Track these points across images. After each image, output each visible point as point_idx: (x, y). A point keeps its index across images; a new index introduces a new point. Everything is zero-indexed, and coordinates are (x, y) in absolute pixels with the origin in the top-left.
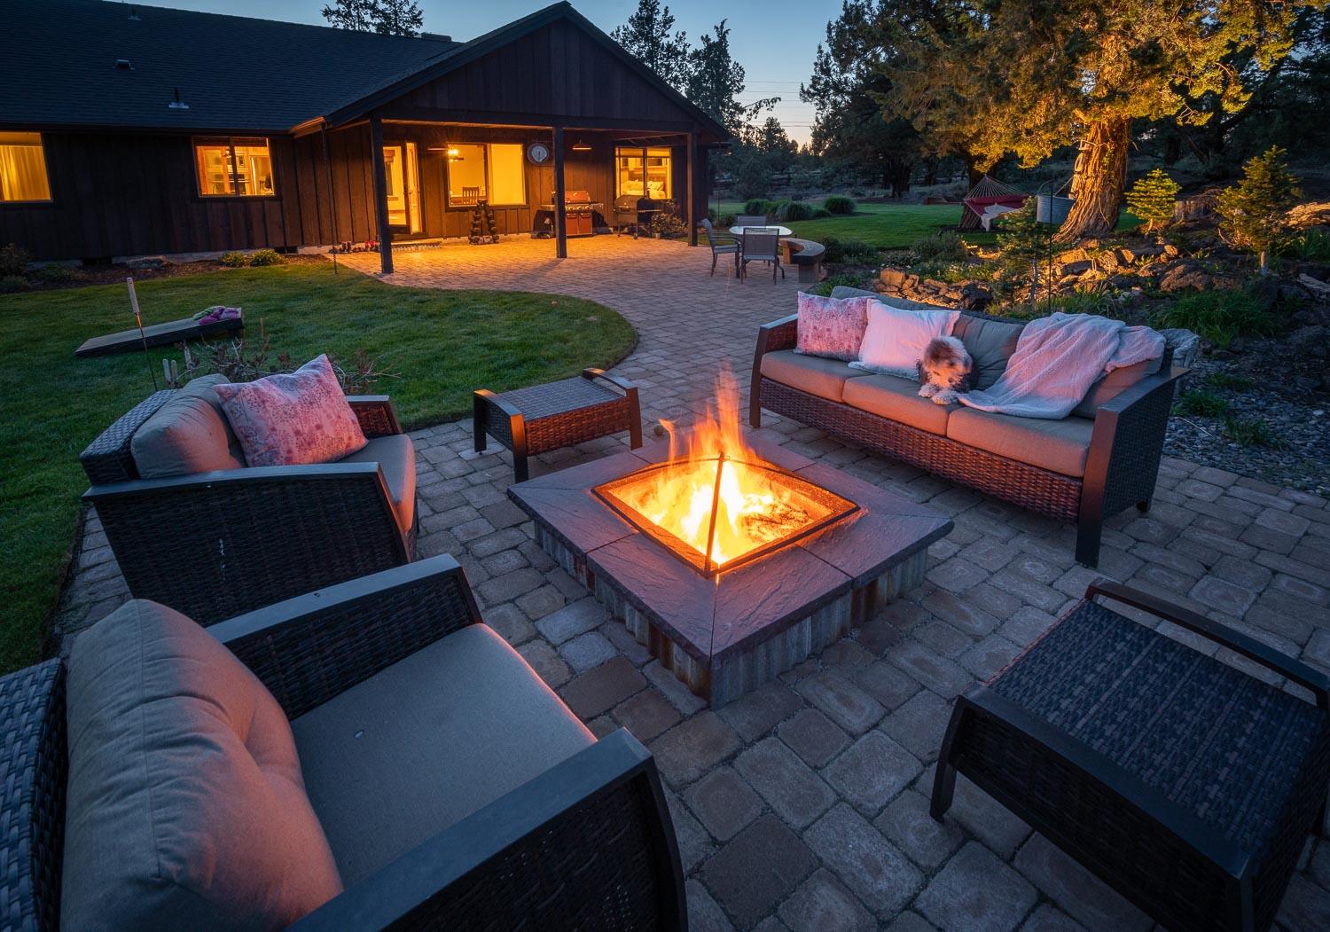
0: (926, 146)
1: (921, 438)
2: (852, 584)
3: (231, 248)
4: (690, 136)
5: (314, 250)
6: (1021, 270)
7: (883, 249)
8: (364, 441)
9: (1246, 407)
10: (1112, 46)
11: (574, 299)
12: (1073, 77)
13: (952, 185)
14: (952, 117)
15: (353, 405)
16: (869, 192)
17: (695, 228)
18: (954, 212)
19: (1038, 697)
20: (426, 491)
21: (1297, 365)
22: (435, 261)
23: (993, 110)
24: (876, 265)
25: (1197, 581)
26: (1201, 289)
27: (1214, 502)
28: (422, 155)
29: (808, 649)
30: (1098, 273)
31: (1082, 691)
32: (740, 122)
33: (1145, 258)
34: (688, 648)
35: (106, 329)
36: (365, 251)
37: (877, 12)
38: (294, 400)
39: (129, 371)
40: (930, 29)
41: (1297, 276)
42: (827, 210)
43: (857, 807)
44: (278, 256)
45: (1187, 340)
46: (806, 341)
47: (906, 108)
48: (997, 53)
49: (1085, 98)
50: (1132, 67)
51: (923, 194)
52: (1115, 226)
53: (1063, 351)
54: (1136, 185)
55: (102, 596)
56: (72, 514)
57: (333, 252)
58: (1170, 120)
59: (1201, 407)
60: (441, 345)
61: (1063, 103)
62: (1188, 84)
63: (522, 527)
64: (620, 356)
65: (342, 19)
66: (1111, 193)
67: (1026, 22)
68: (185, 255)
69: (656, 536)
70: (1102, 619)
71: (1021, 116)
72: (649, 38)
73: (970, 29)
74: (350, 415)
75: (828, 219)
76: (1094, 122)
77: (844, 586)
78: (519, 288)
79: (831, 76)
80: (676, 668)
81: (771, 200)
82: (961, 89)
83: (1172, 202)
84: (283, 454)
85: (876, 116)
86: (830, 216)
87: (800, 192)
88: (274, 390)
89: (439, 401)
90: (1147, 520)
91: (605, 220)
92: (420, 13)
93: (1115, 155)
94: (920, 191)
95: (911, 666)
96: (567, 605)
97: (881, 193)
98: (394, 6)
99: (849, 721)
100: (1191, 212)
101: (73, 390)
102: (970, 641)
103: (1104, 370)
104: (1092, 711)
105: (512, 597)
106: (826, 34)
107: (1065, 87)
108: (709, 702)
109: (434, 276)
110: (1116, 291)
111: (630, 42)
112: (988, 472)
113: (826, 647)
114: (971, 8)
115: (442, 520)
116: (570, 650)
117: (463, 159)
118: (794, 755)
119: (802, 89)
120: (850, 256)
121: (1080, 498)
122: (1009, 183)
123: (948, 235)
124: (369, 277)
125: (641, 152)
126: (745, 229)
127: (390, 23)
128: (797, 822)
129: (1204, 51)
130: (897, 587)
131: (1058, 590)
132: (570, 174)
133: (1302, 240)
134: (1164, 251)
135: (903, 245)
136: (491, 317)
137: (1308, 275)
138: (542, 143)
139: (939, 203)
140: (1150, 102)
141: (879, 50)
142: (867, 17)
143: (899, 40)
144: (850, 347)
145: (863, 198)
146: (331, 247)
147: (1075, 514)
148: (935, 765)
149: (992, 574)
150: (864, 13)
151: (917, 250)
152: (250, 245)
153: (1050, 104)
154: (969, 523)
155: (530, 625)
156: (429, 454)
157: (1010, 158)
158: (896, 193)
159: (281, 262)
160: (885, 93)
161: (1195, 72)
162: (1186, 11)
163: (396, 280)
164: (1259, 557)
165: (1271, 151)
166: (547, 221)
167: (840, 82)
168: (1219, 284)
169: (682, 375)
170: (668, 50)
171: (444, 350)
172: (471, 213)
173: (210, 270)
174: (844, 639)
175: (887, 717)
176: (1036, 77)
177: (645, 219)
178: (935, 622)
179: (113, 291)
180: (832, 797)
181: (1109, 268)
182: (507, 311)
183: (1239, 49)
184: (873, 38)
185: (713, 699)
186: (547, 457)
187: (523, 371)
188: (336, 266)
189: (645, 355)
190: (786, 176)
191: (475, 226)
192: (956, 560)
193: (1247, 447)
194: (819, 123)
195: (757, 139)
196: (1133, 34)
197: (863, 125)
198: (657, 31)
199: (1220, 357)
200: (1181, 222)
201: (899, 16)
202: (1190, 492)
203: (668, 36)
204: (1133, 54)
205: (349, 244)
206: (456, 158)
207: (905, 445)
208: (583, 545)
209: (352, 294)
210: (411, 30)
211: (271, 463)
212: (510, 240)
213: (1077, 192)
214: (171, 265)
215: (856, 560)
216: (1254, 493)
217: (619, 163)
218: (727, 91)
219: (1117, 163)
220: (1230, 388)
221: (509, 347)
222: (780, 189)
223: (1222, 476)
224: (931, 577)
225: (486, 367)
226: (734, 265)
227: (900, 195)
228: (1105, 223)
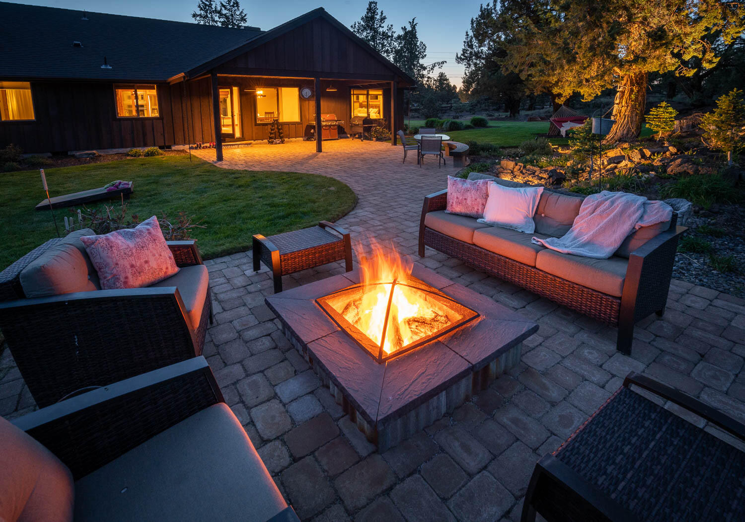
0: (528, 88)
1: (520, 268)
2: (472, 369)
3: (134, 146)
4: (392, 82)
5: (181, 147)
6: (583, 161)
7: (503, 148)
8: (177, 269)
9: (722, 247)
10: (636, 30)
11: (323, 177)
12: (613, 48)
13: (544, 110)
14: (542, 72)
16: (496, 114)
17: (395, 135)
18: (545, 125)
19: (591, 463)
22: (248, 154)
23: (566, 67)
24: (499, 157)
25: (696, 365)
26: (692, 173)
27: (704, 310)
28: (242, 94)
29: (443, 410)
30: (629, 163)
31: (622, 459)
32: (423, 75)
33: (657, 154)
36: (209, 148)
37: (500, 13)
40: (530, 21)
42: (472, 125)
44: (160, 151)
45: (685, 206)
46: (452, 205)
47: (516, 67)
48: (568, 35)
49: (620, 61)
50: (648, 42)
51: (527, 115)
52: (638, 135)
53: (608, 215)
54: (651, 111)
57: (191, 148)
58: (671, 73)
59: (694, 247)
60: (244, 204)
61: (607, 64)
62: (682, 52)
63: (275, 321)
64: (346, 212)
65: (202, 19)
66: (636, 115)
67: (585, 17)
68: (108, 150)
70: (635, 402)
71: (583, 71)
72: (372, 28)
73: (553, 21)
75: (472, 130)
76: (626, 74)
77: (467, 370)
78: (293, 170)
79: (473, 49)
80: (358, 423)
81: (440, 119)
82: (547, 55)
83: (673, 121)
84: (122, 280)
85: (499, 71)
86: (473, 128)
87: (457, 114)
88: (119, 239)
89: (237, 239)
90: (662, 321)
91: (345, 130)
92: (245, 15)
93: (639, 94)
94: (526, 114)
95: (510, 423)
96: (296, 375)
97: (503, 115)
98: (231, 11)
99: (468, 464)
100: (684, 127)
101: (30, 230)
102: (549, 405)
103: (634, 228)
104: (629, 476)
105: (262, 369)
106: (470, 25)
107: (608, 55)
108: (378, 447)
109: (246, 162)
110: (640, 174)
111: (362, 31)
112: (561, 291)
113: (455, 409)
114: (553, 10)
115: (227, 315)
116: (294, 407)
117: (265, 96)
118: (430, 489)
119: (457, 56)
120: (484, 151)
121: (620, 310)
122: (576, 109)
123: (541, 139)
124: (209, 163)
125: (365, 92)
126: (422, 137)
127: (229, 21)
129: (691, 33)
130: (503, 368)
131: (606, 370)
132: (324, 104)
134: (668, 150)
135: (514, 145)
136: (274, 187)
138: (308, 87)
139: (537, 121)
140: (660, 63)
141: (500, 34)
142: (493, 15)
143: (511, 28)
144: (478, 209)
145: (494, 117)
146: (190, 146)
147: (617, 321)
148: (523, 499)
149: (563, 358)
150: (492, 13)
151: (523, 148)
152: (145, 145)
153: (600, 64)
154: (549, 323)
155: (271, 389)
157: (576, 96)
158: (512, 115)
159: (161, 154)
160: (504, 58)
161: (686, 45)
162: (679, 10)
163: (224, 165)
164: (735, 348)
165: (733, 91)
166: (312, 131)
167: (478, 52)
168: (703, 171)
169: (381, 223)
170: (383, 35)
171: (244, 207)
172: (269, 127)
173: (121, 159)
174: (467, 403)
175: (493, 461)
176: (592, 49)
177: (367, 130)
178: (526, 392)
179: (65, 171)
181: (636, 160)
182: (284, 184)
183: (712, 32)
184: (497, 27)
185: (380, 445)
187: (288, 220)
188: (190, 157)
189: (361, 211)
190: (449, 105)
191: (271, 134)
192: (541, 347)
193: (724, 273)
194: (467, 75)
195: (434, 84)
196: (648, 24)
197: (492, 76)
198: (377, 24)
199: (704, 216)
200: (678, 133)
201: (513, 15)
202: (688, 303)
203: (383, 27)
204: (649, 35)
205: (200, 144)
206: (261, 95)
207: (510, 272)
208: (305, 339)
209: (198, 173)
210: (240, 25)
212: (291, 141)
213: (616, 115)
214: (100, 156)
216: (730, 304)
217: (354, 98)
218: (416, 58)
219: (640, 98)
220: (711, 235)
221: (282, 206)
222: (446, 112)
223: (710, 293)
224: (524, 360)
225: (266, 218)
226: (417, 157)
227: (514, 116)
228: (633, 133)
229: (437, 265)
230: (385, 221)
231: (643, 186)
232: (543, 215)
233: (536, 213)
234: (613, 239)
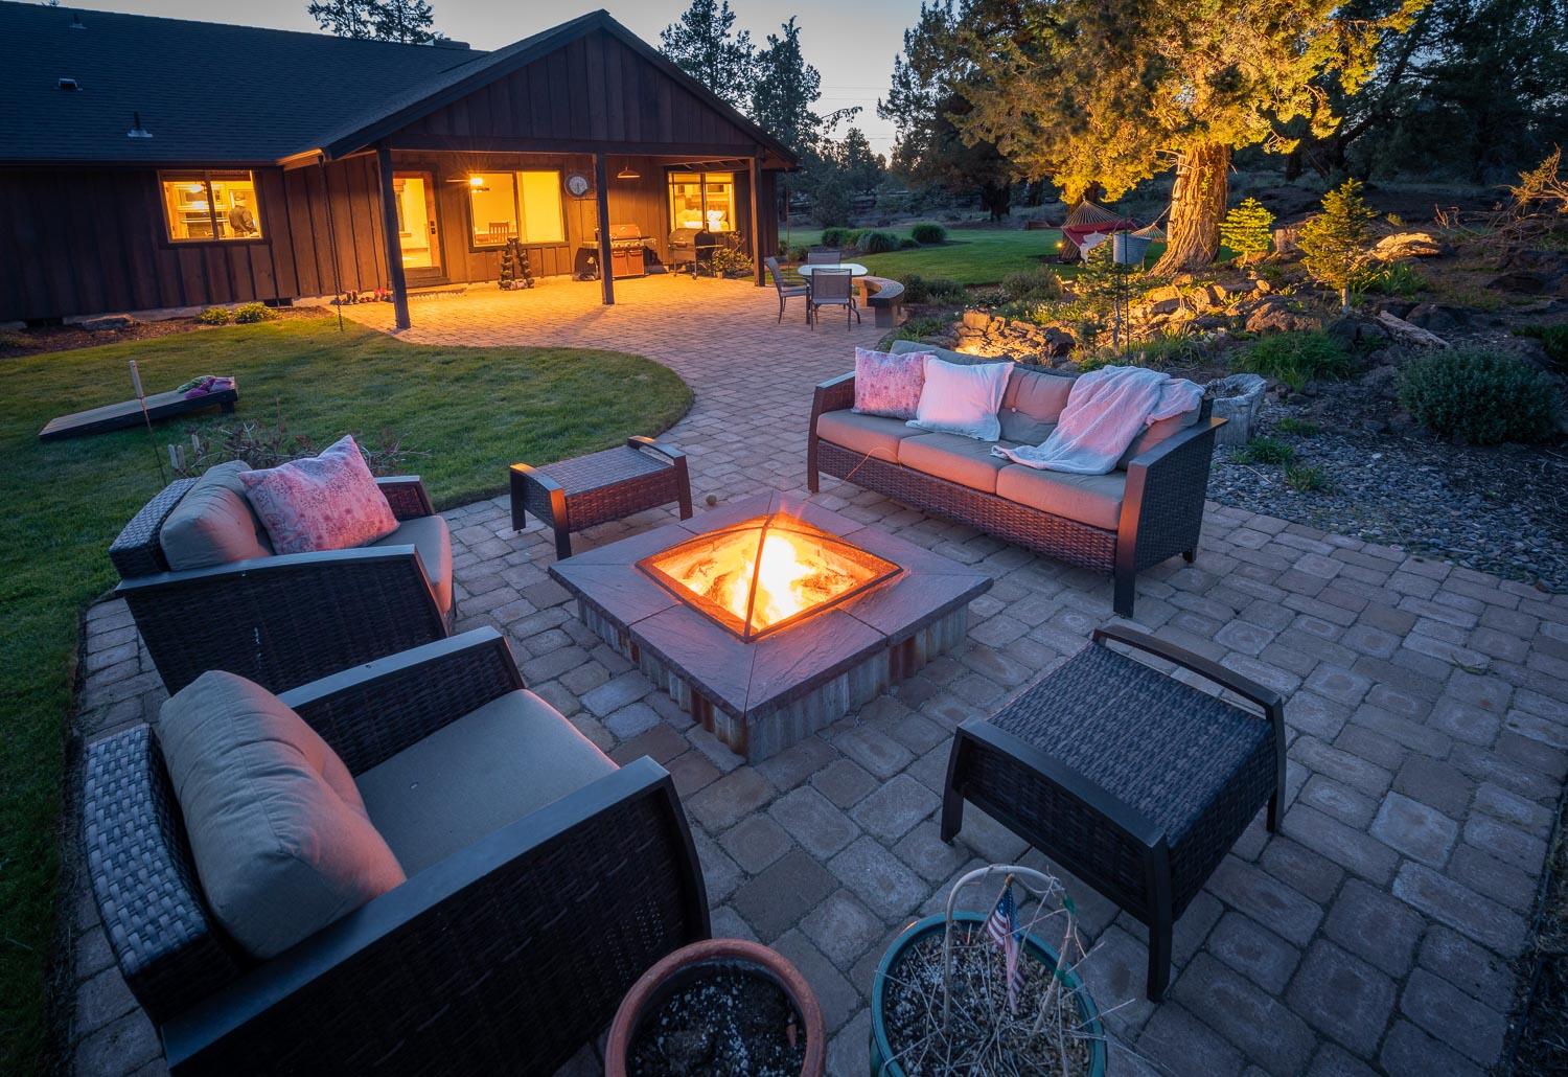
0: (1015, 171)
2: (886, 642)
3: (210, 302)
4: (752, 160)
5: (312, 302)
6: (1103, 311)
7: (972, 286)
8: (396, 524)
9: (1311, 453)
11: (621, 355)
12: (1151, 106)
15: (382, 487)
16: (965, 215)
17: (761, 264)
20: (463, 574)
21: (1365, 408)
22: (460, 312)
23: (1073, 139)
24: (959, 306)
25: (1225, 624)
26: (1284, 329)
27: (1258, 550)
28: (439, 188)
29: (846, 707)
30: (1187, 312)
31: (1069, 719)
32: (816, 136)
33: (1236, 295)
34: (725, 707)
35: (72, 407)
36: (374, 301)
37: (959, 19)
38: (322, 485)
39: (108, 456)
41: (1378, 313)
42: (914, 240)
43: (878, 839)
44: (270, 310)
45: (1255, 386)
46: (863, 399)
47: (989, 131)
50: (1212, 94)
51: (1024, 217)
52: (1214, 259)
53: (1109, 404)
54: (1230, 215)
55: (119, 697)
56: (72, 616)
57: (336, 302)
58: (1256, 148)
59: (1267, 455)
60: (472, 413)
62: (1275, 108)
63: (565, 606)
64: (672, 420)
65: (333, 17)
66: (1211, 221)
67: (1103, 46)
68: (155, 312)
69: (699, 606)
71: (1102, 146)
72: (706, 38)
74: (380, 498)
75: (915, 250)
77: (878, 644)
78: (559, 342)
79: (911, 90)
80: (716, 730)
81: (853, 228)
83: (1267, 233)
84: (313, 540)
85: (958, 141)
86: (917, 246)
87: (887, 217)
88: (300, 475)
89: (472, 478)
90: (1191, 570)
91: (659, 257)
92: (430, 8)
93: (1214, 180)
94: (1021, 214)
95: (943, 716)
96: (612, 679)
97: (978, 216)
99: (879, 767)
102: (1002, 691)
105: (556, 675)
106: (904, 43)
107: (1144, 117)
108: (748, 758)
109: (460, 330)
110: (1202, 333)
111: (684, 43)
112: (1035, 529)
113: (865, 704)
115: (480, 603)
116: (615, 721)
117: (489, 189)
118: (824, 800)
119: (880, 105)
120: (934, 295)
121: (1115, 550)
123: (1042, 268)
124: (383, 334)
125: (698, 178)
126: (813, 270)
127: (393, 22)
128: (822, 854)
129: (1292, 73)
130: (937, 646)
132: (615, 204)
133: (1388, 273)
134: (1256, 287)
135: (993, 281)
136: (527, 378)
137: (1389, 312)
138: (580, 173)
139: (1041, 228)
140: (1235, 130)
141: (961, 61)
142: (948, 24)
144: (907, 404)
145: (959, 223)
146: (333, 297)
147: (1113, 568)
149: (1032, 628)
150: (945, 21)
151: (1008, 288)
152: (234, 298)
153: (1130, 134)
155: (575, 700)
156: (464, 535)
157: (1094, 191)
158: (994, 217)
159: (273, 318)
160: (965, 115)
161: (1282, 96)
163: (411, 337)
164: (1287, 600)
166: (591, 260)
167: (921, 96)
168: (1300, 323)
169: (740, 438)
170: (729, 52)
171: (474, 419)
172: (501, 254)
173: (187, 330)
174: (882, 697)
175: (915, 762)
176: (1116, 104)
177: (705, 255)
178: (971, 676)
179: (72, 359)
180: (856, 831)
181: (1200, 307)
182: (545, 371)
183: (1326, 72)
185: (751, 755)
186: (591, 532)
187: (564, 441)
188: (341, 321)
189: (701, 417)
190: (871, 197)
191: (505, 268)
192: (1002, 617)
193: (1303, 493)
194: (900, 143)
195: (838, 154)
198: (716, 30)
199: (1296, 402)
200: (1276, 254)
202: (1239, 541)
203: (729, 36)
204: (1212, 82)
205: (354, 294)
206: (481, 189)
208: (625, 619)
209: (361, 355)
210: (419, 29)
211: (302, 549)
212: (547, 283)
213: (1176, 220)
214: (138, 324)
215: (892, 620)
216: (1299, 539)
217: (673, 191)
218: (800, 99)
219: (1216, 189)
220: (1299, 434)
221: (549, 413)
222: (864, 213)
223: (1273, 524)
224: (973, 634)
225: (523, 437)
226: (804, 310)
227: (999, 219)
228: (1206, 254)
229: (841, 503)
230: (745, 434)
231: (1204, 354)
232: (1014, 410)
233: (1002, 406)
234: (1113, 443)
